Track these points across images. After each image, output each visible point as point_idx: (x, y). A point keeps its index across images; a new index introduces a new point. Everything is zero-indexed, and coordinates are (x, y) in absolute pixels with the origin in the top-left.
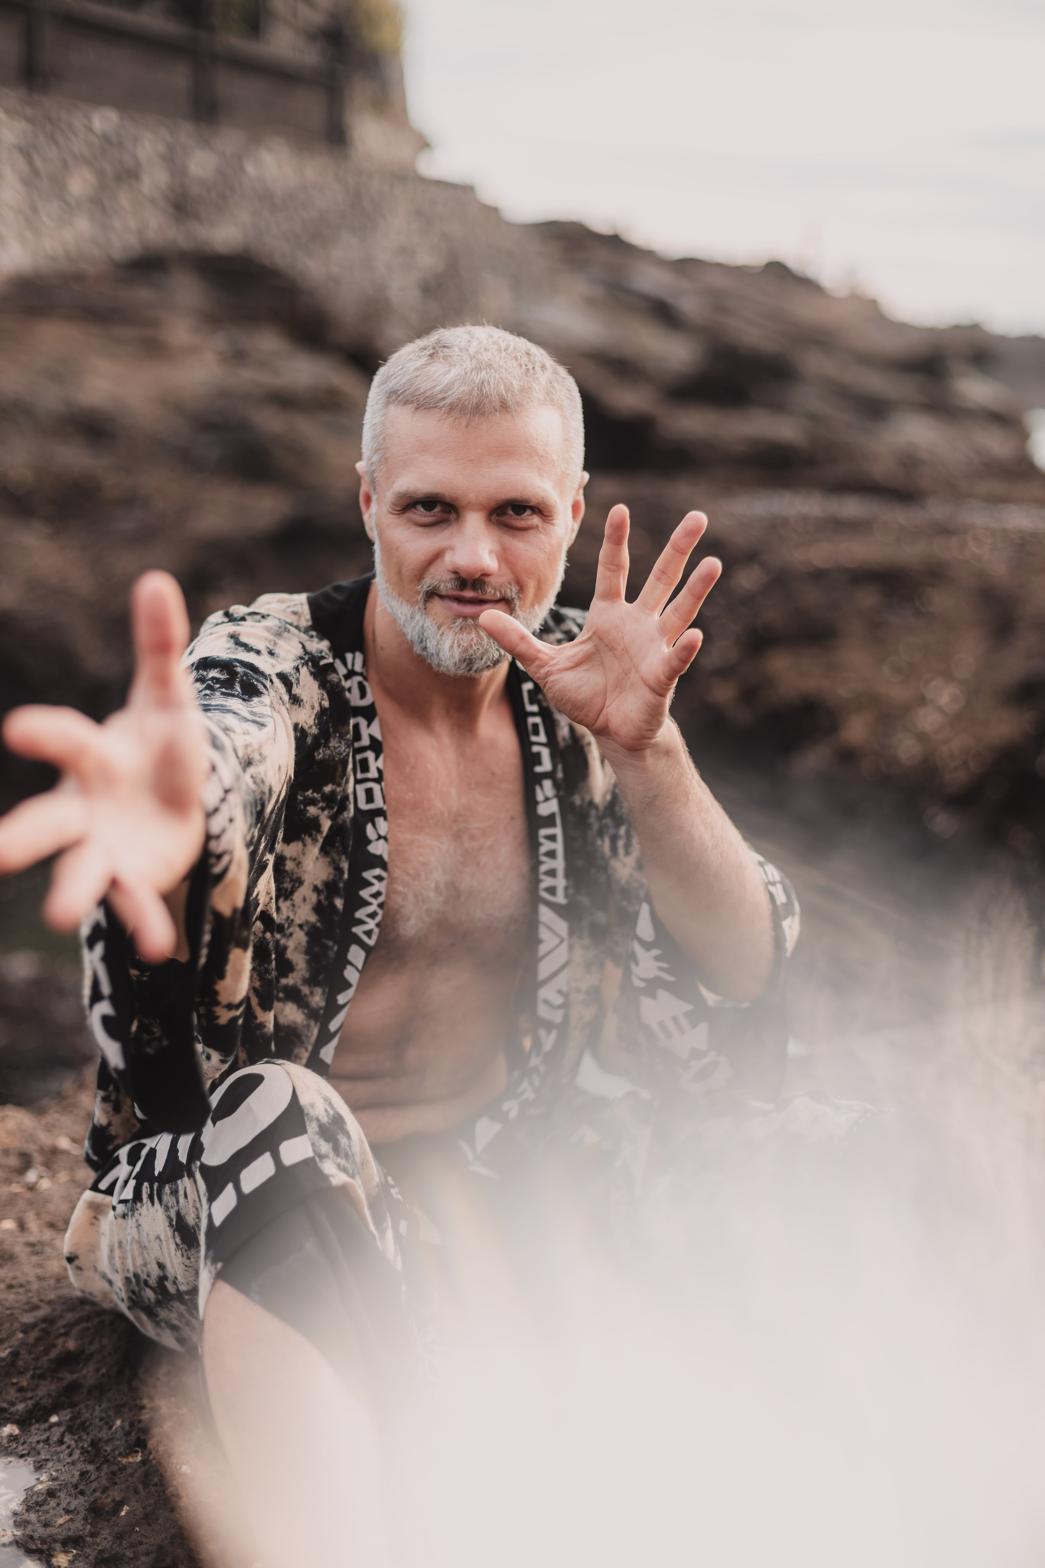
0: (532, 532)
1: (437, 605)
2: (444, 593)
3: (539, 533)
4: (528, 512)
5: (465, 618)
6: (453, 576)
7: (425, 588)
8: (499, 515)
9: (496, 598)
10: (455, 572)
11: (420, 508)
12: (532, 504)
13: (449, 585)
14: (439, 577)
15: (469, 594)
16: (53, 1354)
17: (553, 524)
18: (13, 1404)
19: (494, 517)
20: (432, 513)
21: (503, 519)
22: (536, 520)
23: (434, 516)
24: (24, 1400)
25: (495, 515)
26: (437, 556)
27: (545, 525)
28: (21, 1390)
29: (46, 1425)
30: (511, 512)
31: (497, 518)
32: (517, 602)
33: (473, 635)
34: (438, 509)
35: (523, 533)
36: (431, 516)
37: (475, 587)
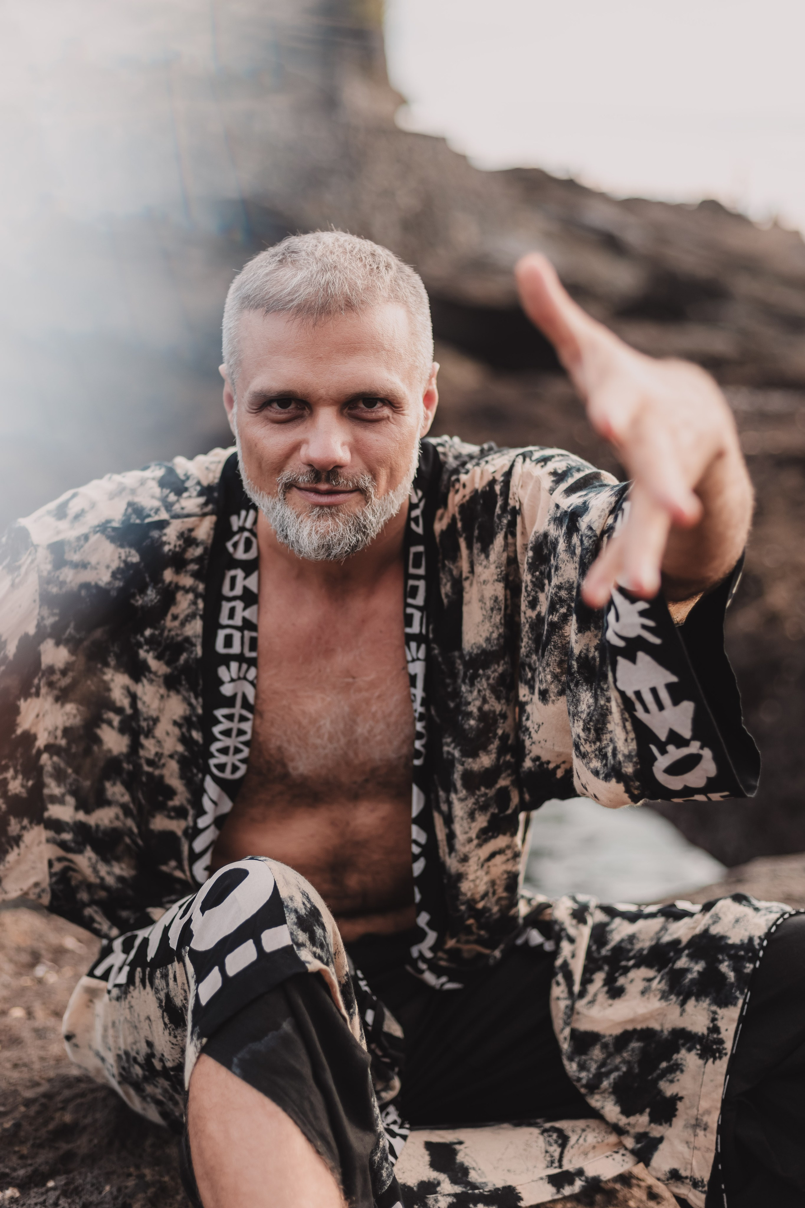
0: (384, 422)
1: (295, 495)
2: (301, 485)
3: (389, 423)
4: (379, 405)
5: (322, 506)
6: (308, 469)
7: (283, 481)
8: (350, 409)
9: (348, 488)
10: (310, 464)
11: (275, 405)
12: (381, 396)
13: (305, 477)
14: (296, 469)
15: (323, 485)
17: (403, 414)
19: (344, 410)
20: (286, 410)
21: (354, 412)
22: (386, 411)
23: (289, 412)
25: (347, 408)
26: (293, 450)
27: (395, 417)
30: (362, 405)
31: (349, 411)
33: (330, 522)
34: (292, 406)
35: (374, 424)
36: (285, 413)
37: (328, 478)
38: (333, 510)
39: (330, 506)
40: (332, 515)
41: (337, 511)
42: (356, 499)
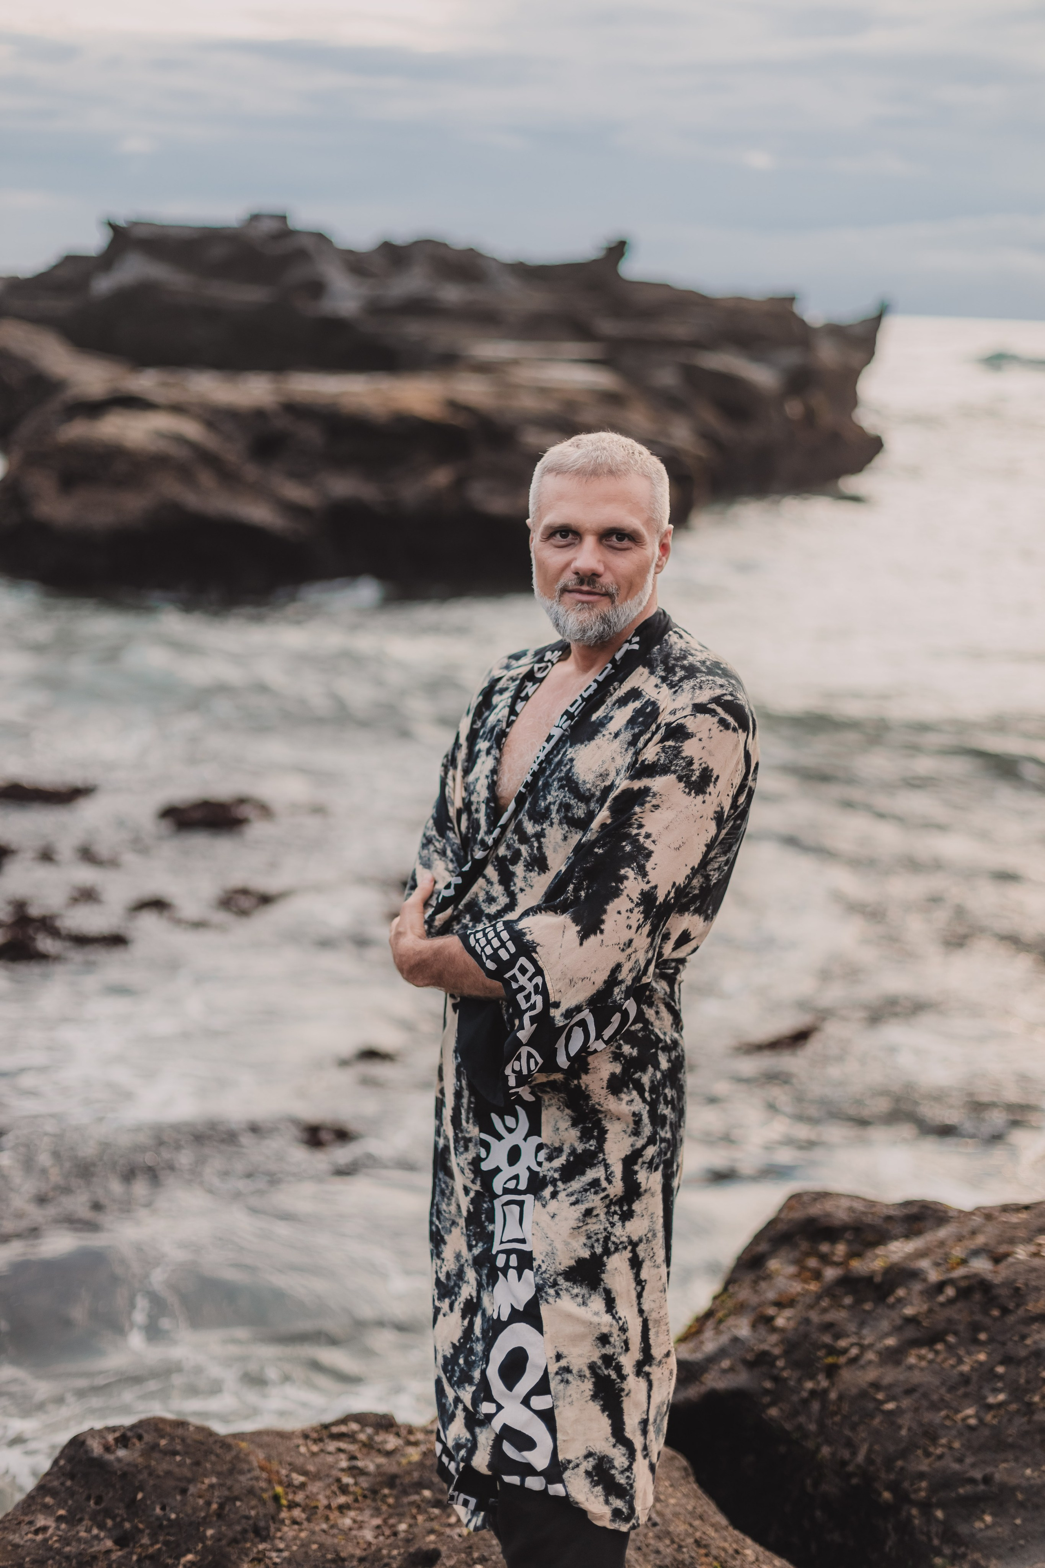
0: (628, 552)
1: (567, 594)
2: (571, 588)
3: (630, 552)
4: (626, 539)
5: (583, 602)
6: (577, 576)
7: (561, 584)
8: (605, 538)
9: (602, 592)
10: (577, 573)
11: (559, 534)
12: (630, 533)
13: (573, 583)
14: (568, 578)
15: (585, 588)
17: (642, 548)
19: (601, 539)
20: (565, 538)
21: (608, 543)
22: (629, 544)
23: (567, 540)
26: (567, 565)
27: (635, 547)
30: (614, 539)
31: (603, 540)
33: (587, 615)
34: (569, 535)
35: (622, 552)
36: (565, 540)
37: (589, 584)
38: (590, 606)
39: (588, 603)
40: (589, 608)
41: (593, 607)
42: (606, 600)
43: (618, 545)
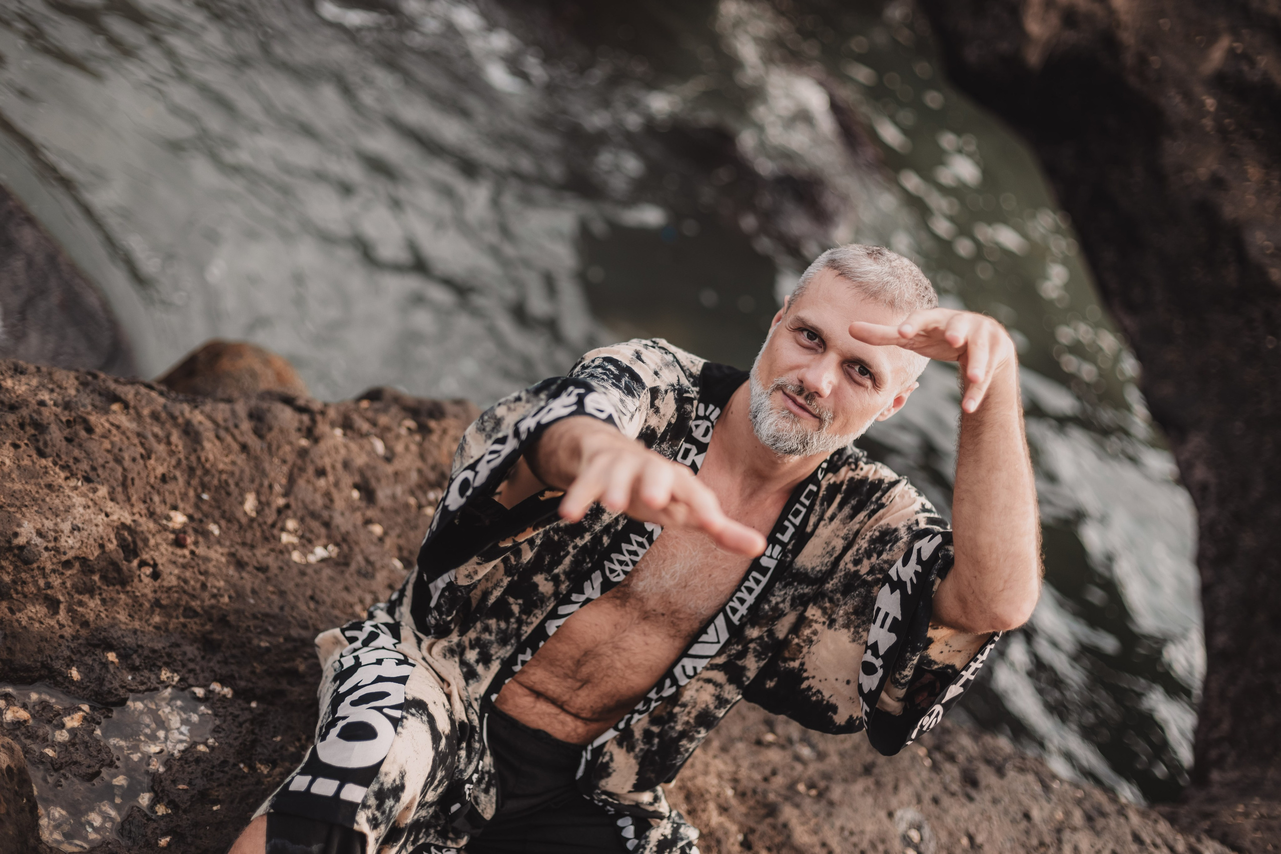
0: (862, 389)
1: (779, 395)
2: (787, 391)
3: (866, 391)
4: (868, 376)
5: (790, 412)
6: (798, 384)
7: (779, 382)
8: (849, 365)
9: (813, 413)
10: (801, 381)
11: (806, 333)
12: (873, 372)
13: (792, 387)
14: (790, 379)
15: (800, 400)
16: (286, 665)
17: (877, 394)
18: (241, 678)
19: (845, 366)
20: (811, 341)
21: (849, 369)
22: (869, 383)
23: (811, 343)
24: (249, 680)
25: (847, 364)
26: (798, 367)
27: (873, 390)
28: (253, 672)
29: (246, 706)
30: (856, 369)
31: (847, 367)
32: (827, 424)
33: (789, 425)
34: (815, 340)
35: (857, 387)
36: (809, 342)
37: (806, 398)
38: (796, 419)
39: (795, 415)
40: (793, 421)
41: (798, 421)
42: (814, 422)
43: (858, 377)
